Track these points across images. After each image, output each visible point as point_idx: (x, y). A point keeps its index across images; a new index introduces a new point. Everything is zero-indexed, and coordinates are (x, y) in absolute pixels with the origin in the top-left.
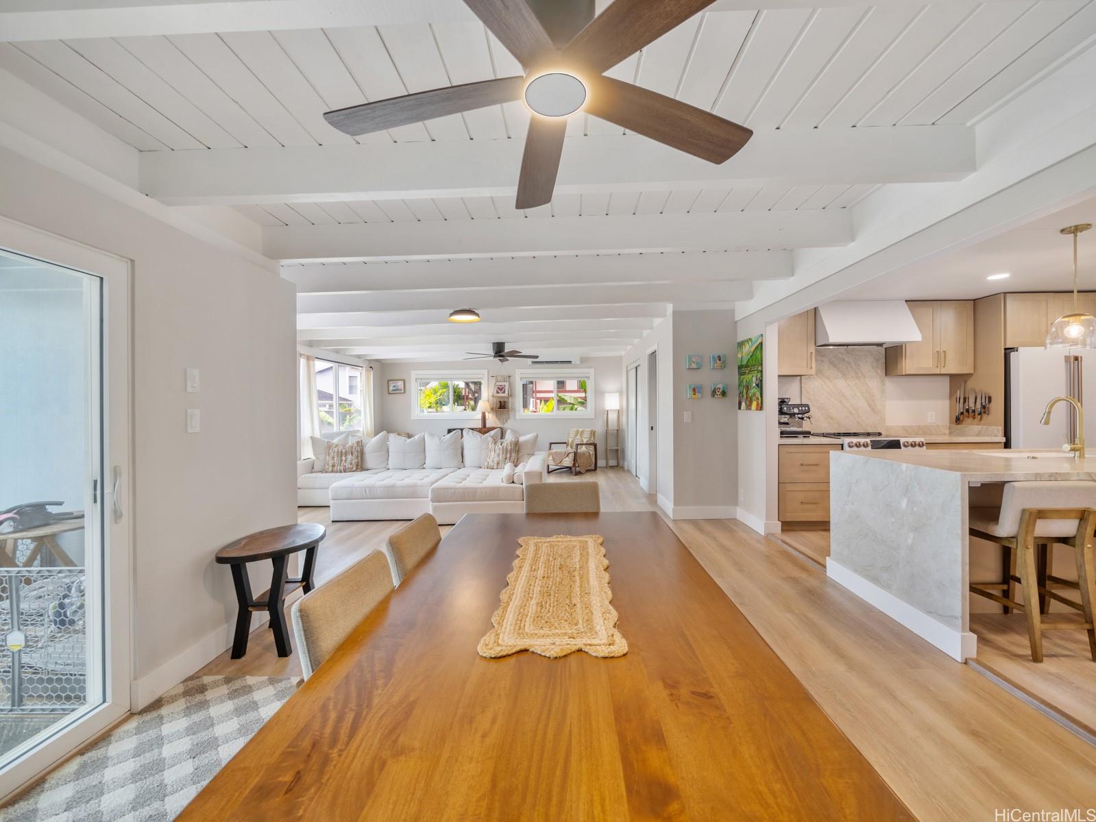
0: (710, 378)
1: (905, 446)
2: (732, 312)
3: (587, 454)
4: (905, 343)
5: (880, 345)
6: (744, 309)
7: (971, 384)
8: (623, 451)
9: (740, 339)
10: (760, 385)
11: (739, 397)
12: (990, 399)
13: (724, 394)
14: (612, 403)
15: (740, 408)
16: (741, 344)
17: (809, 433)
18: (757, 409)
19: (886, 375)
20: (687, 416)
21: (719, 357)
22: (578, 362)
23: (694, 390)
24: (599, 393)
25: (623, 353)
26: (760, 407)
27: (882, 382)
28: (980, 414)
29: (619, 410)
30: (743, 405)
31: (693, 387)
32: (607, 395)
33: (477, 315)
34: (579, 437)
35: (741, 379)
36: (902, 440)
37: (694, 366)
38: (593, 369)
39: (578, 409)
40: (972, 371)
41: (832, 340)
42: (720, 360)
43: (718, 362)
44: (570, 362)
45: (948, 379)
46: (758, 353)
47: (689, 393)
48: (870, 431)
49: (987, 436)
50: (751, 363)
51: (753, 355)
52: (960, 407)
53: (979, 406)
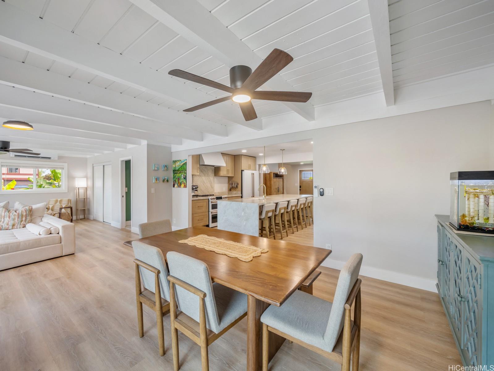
0: (162, 174)
1: (223, 198)
2: (170, 148)
3: (67, 214)
4: (221, 166)
5: (213, 166)
6: (175, 148)
7: (233, 179)
8: (89, 210)
9: (174, 159)
10: (185, 178)
11: (174, 182)
12: (238, 184)
13: (168, 181)
14: (81, 183)
15: (174, 186)
16: (175, 162)
17: (198, 195)
18: (184, 187)
19: (215, 176)
20: (153, 191)
21: (166, 166)
22: (56, 159)
23: (156, 179)
24: (71, 178)
25: (88, 156)
26: (185, 186)
27: (214, 178)
28: (236, 188)
29: (86, 188)
30: (176, 186)
31: (156, 178)
32: (76, 179)
33: (31, 126)
34: (58, 203)
35: (175, 175)
36: (223, 196)
37: (156, 169)
38: (67, 164)
39: (45, 187)
40: (233, 176)
41: (206, 164)
42: (166, 167)
43: (166, 168)
44: (50, 158)
45: (227, 178)
46: (185, 166)
47: (154, 181)
48: (211, 194)
49: (238, 194)
50: (181, 169)
51: (182, 166)
52: (231, 186)
53: (235, 186)
